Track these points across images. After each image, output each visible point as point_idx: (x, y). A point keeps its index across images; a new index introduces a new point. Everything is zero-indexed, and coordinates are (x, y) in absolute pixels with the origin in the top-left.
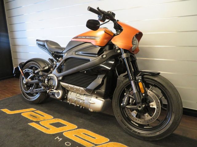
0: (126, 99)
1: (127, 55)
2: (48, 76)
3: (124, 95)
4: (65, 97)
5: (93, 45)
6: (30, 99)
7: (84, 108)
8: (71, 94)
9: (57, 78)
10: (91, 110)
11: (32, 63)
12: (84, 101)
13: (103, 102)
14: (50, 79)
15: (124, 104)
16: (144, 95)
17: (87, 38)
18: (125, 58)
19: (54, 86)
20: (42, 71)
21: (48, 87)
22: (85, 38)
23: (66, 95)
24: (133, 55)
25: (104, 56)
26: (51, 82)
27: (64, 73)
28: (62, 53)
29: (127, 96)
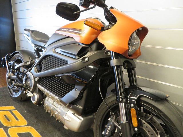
0: (110, 127)
1: (119, 61)
2: (26, 74)
3: (108, 120)
4: (42, 103)
5: (75, 41)
6: (13, 95)
7: (59, 121)
8: (48, 100)
9: (34, 78)
10: (66, 128)
11: (19, 56)
12: (59, 114)
13: (81, 121)
14: (28, 78)
15: (107, 133)
16: (136, 129)
17: (70, 31)
18: (114, 66)
19: (30, 87)
20: (23, 66)
21: (23, 88)
22: (68, 31)
23: (44, 100)
24: (131, 61)
25: (86, 60)
26: (29, 82)
27: (43, 73)
28: (43, 47)
29: (111, 123)
